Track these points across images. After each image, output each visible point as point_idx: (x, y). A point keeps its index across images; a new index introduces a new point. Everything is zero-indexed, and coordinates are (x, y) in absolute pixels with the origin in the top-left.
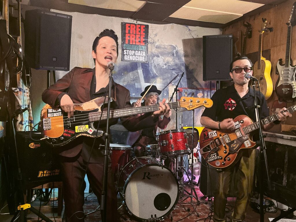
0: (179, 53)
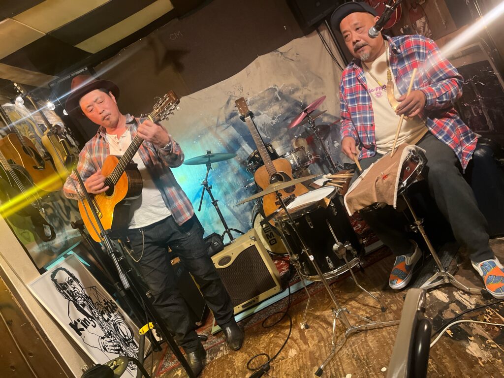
0: (283, 92)
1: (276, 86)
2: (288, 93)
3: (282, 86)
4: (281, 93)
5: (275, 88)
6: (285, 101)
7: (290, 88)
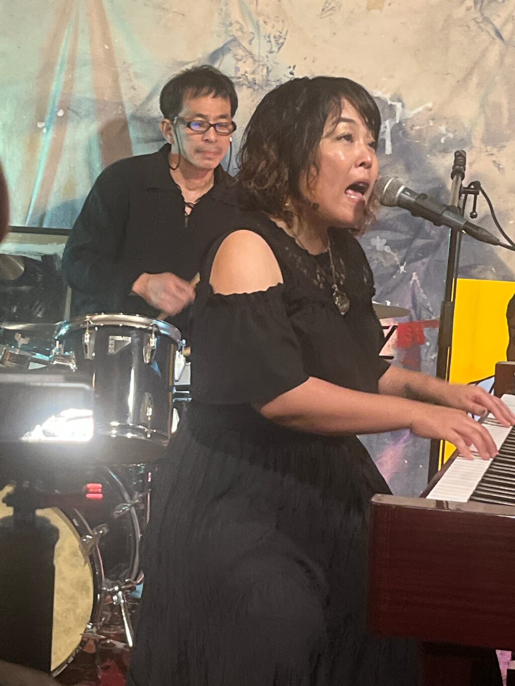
0: (413, 132)
1: (399, 100)
2: (427, 145)
3: (420, 109)
4: (404, 133)
5: (391, 106)
6: (400, 167)
7: (443, 129)
